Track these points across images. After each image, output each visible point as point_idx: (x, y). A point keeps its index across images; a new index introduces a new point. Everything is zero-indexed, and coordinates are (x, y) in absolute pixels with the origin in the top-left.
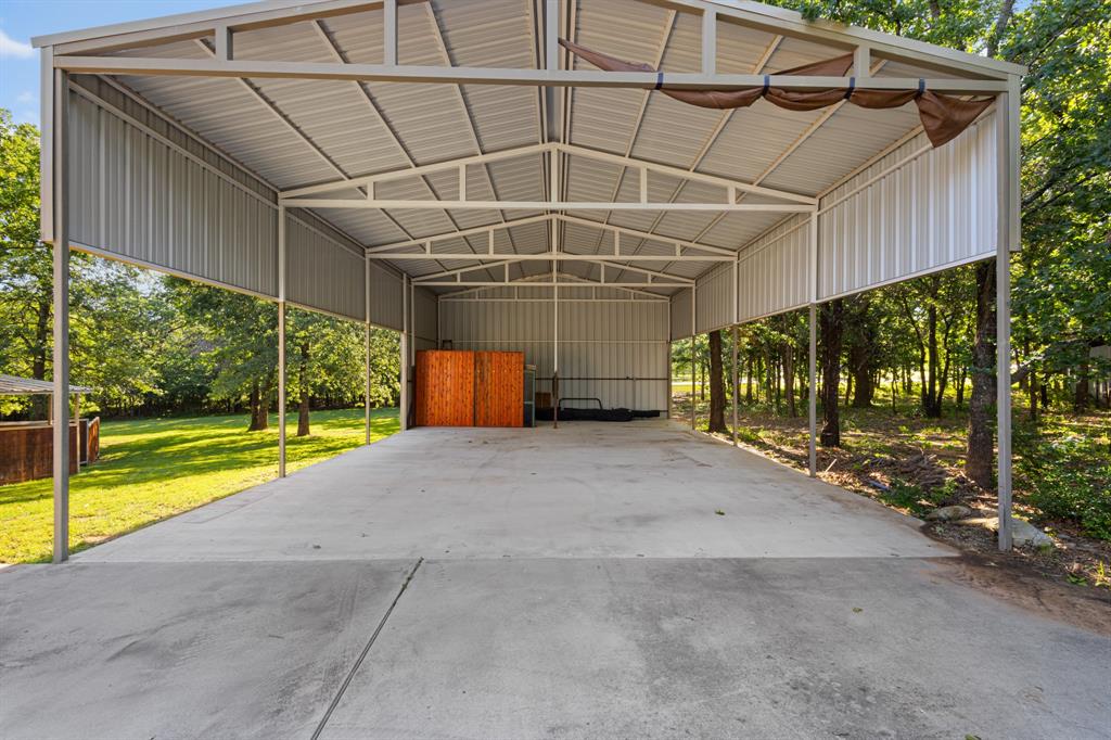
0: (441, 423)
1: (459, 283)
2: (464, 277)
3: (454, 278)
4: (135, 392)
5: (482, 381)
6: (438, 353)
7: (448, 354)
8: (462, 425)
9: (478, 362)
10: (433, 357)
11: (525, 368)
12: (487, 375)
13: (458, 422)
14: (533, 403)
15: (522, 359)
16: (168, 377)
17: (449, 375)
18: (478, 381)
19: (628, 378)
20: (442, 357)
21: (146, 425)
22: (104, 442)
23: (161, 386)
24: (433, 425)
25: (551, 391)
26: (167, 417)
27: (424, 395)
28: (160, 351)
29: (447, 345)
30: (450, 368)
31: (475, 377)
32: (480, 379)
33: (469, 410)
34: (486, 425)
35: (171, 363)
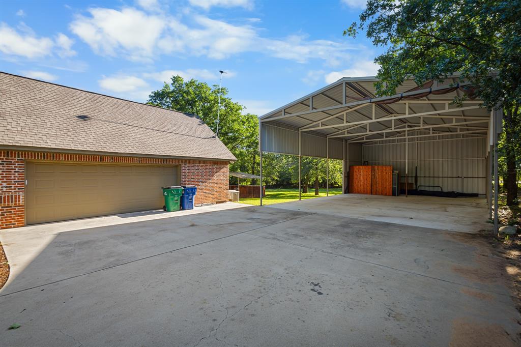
0: (359, 193)
1: (365, 140)
2: (367, 139)
3: (363, 139)
4: (273, 180)
5: (375, 176)
6: (357, 167)
7: (361, 167)
8: (366, 193)
9: (373, 170)
10: (356, 168)
11: (393, 172)
12: (376, 175)
13: (365, 192)
14: (397, 186)
15: (392, 169)
16: (281, 175)
17: (362, 174)
18: (373, 177)
19: (459, 177)
20: (359, 168)
21: (276, 190)
22: (266, 193)
23: (279, 177)
24: (355, 193)
25: (414, 182)
26: (281, 188)
27: (352, 182)
28: (280, 167)
29: (365, 163)
30: (362, 173)
31: (372, 176)
32: (373, 176)
33: (369, 188)
34: (376, 194)
35: (282, 170)
